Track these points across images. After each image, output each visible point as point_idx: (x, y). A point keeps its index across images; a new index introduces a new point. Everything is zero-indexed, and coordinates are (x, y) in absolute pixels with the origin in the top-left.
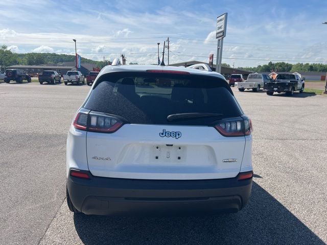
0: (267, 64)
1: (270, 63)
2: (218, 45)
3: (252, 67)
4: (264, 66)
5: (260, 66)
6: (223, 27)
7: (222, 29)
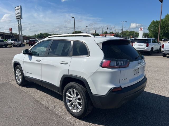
0: (39, 34)
1: (41, 33)
2: (18, 23)
3: (32, 36)
4: (38, 35)
5: (36, 35)
6: (20, 13)
7: (20, 14)
